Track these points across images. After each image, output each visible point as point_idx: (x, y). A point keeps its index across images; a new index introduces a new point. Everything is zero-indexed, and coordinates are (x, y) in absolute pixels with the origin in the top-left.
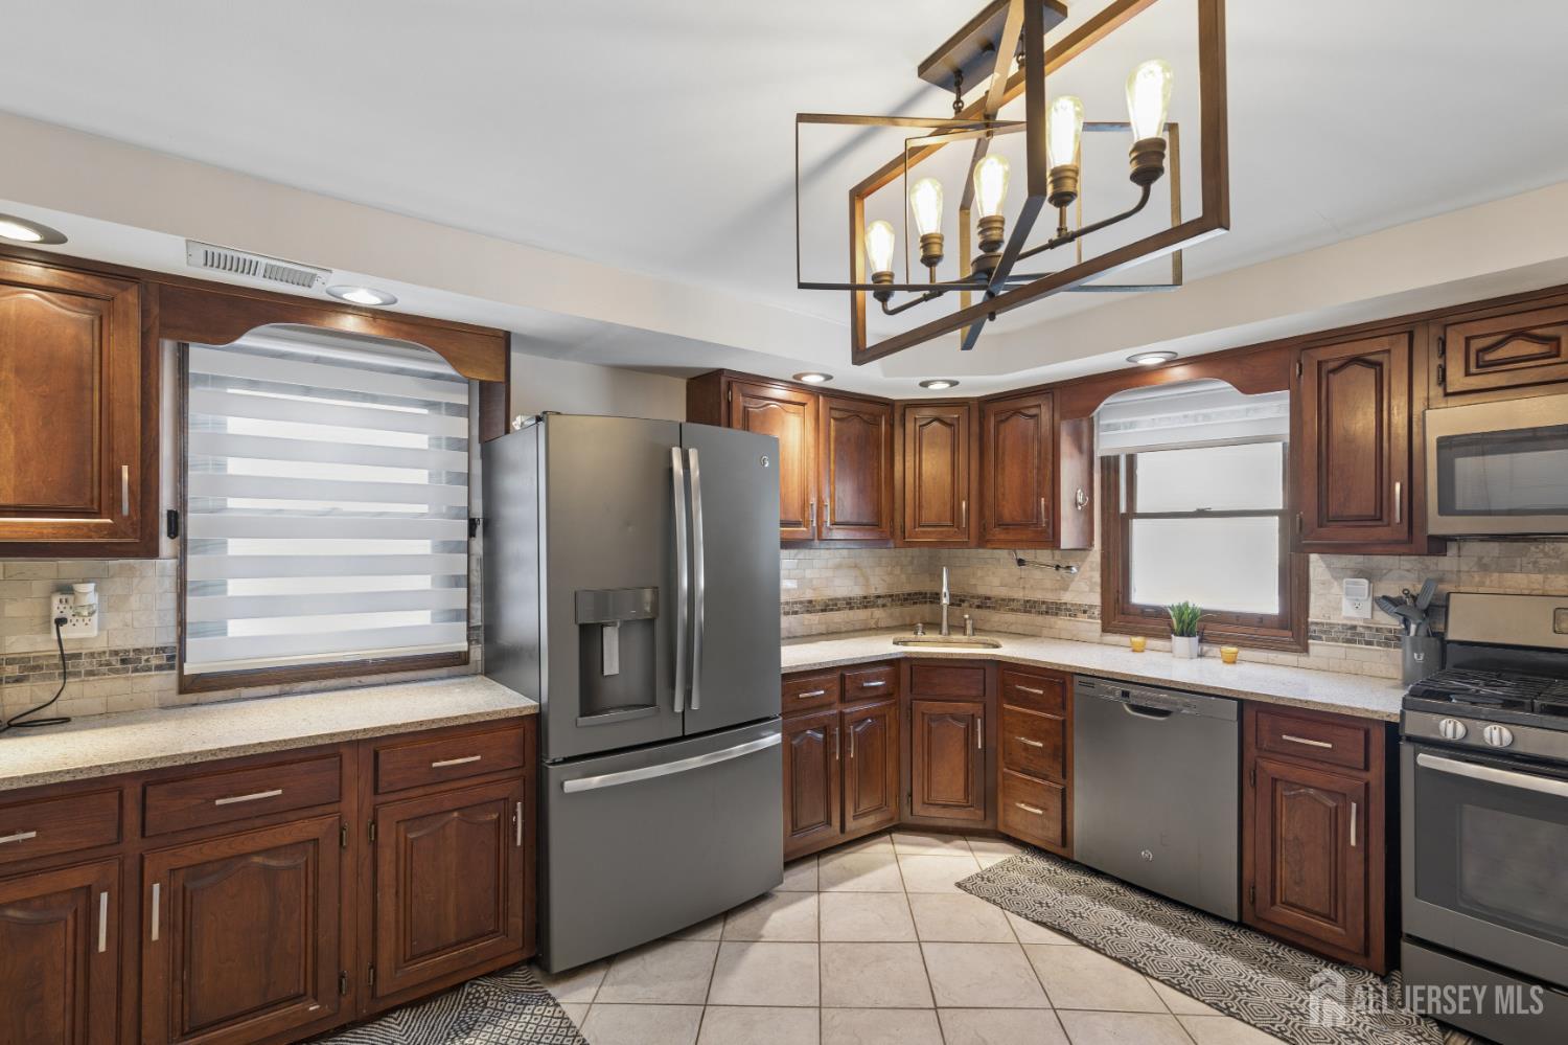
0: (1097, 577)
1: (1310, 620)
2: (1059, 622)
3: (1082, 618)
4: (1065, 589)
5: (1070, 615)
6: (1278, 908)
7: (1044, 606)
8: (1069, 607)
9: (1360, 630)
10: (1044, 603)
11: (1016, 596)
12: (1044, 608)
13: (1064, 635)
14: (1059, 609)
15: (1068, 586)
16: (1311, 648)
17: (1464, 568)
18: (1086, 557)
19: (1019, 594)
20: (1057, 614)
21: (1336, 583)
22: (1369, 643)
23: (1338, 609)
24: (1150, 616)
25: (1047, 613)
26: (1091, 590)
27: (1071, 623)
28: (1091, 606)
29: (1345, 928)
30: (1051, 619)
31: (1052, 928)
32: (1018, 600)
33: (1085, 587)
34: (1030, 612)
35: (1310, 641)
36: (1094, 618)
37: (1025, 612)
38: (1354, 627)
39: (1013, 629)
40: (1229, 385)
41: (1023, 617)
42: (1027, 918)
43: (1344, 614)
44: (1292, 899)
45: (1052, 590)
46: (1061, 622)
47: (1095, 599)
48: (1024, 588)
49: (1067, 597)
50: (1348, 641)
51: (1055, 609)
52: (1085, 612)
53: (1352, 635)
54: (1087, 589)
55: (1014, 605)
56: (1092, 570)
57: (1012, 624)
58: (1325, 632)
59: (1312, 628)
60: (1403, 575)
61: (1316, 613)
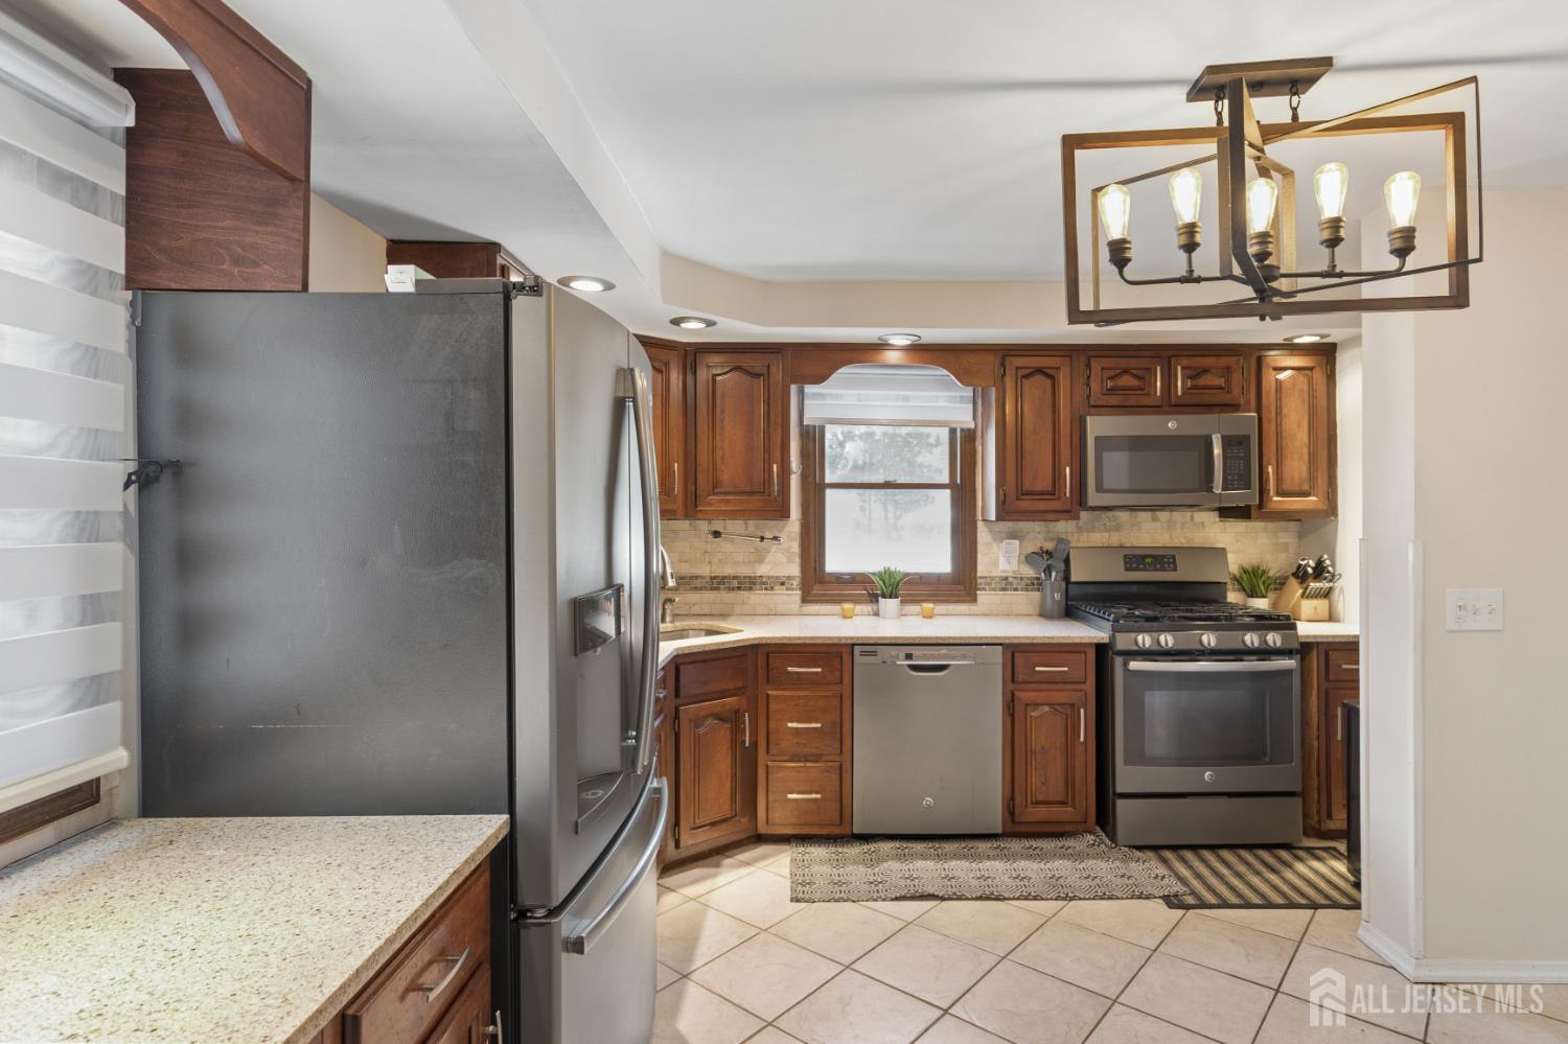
0: (796, 547)
1: (979, 575)
2: (753, 597)
3: (779, 590)
4: (761, 560)
5: (766, 589)
6: (1030, 809)
7: (736, 581)
8: (764, 580)
9: (1010, 580)
10: (735, 577)
11: (700, 572)
12: (735, 583)
13: (759, 610)
14: (754, 583)
15: (764, 559)
16: (980, 599)
17: (1069, 530)
18: (783, 527)
19: (705, 571)
20: (751, 589)
21: (995, 545)
22: (1016, 590)
23: (996, 564)
24: (846, 582)
25: (739, 588)
26: (790, 561)
27: (768, 597)
28: (789, 578)
29: (1074, 806)
30: (745, 594)
31: (913, 898)
32: (703, 577)
33: (782, 559)
34: (717, 589)
35: (978, 592)
36: (793, 589)
37: (712, 589)
38: (1006, 578)
39: (696, 610)
40: (946, 372)
41: (710, 596)
42: (884, 900)
43: (1001, 567)
44: (1040, 798)
45: (744, 563)
46: (756, 598)
47: (794, 570)
48: (710, 563)
49: (763, 570)
50: (1004, 589)
51: (749, 583)
52: (783, 584)
53: (1006, 584)
54: (784, 559)
55: (697, 583)
56: (791, 540)
57: (694, 604)
58: (988, 584)
59: (979, 581)
60: (1038, 535)
61: (981, 571)
